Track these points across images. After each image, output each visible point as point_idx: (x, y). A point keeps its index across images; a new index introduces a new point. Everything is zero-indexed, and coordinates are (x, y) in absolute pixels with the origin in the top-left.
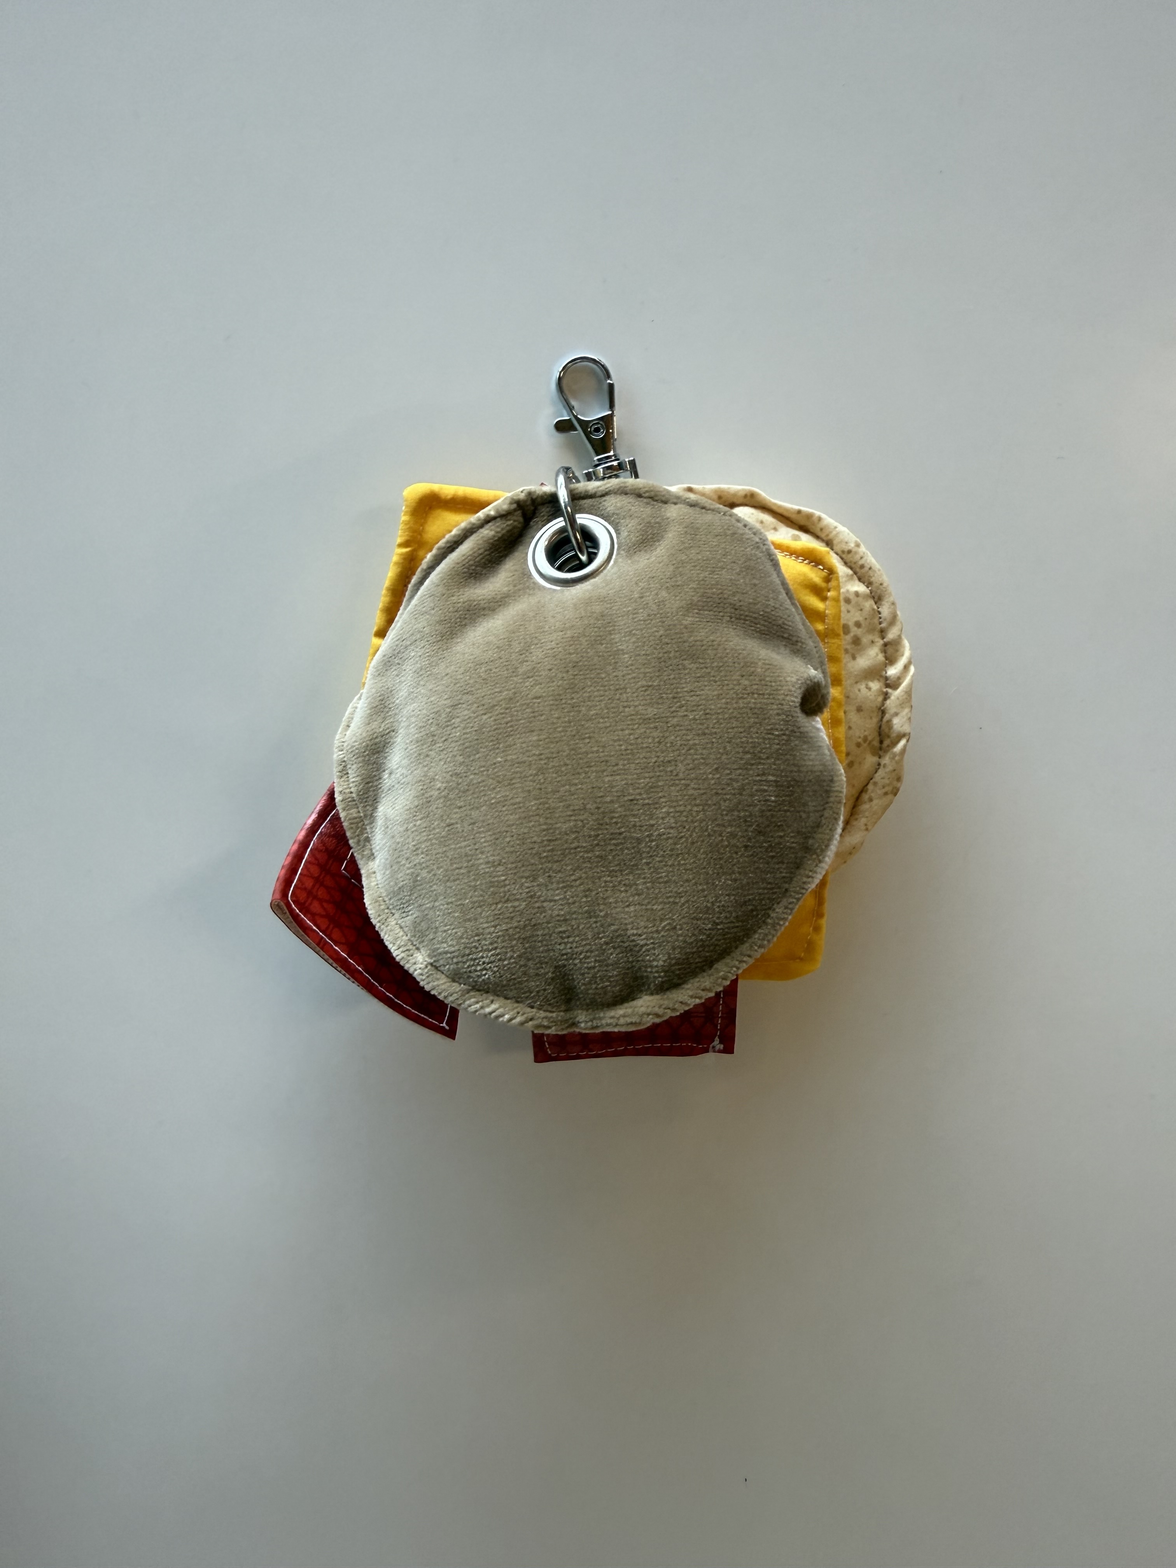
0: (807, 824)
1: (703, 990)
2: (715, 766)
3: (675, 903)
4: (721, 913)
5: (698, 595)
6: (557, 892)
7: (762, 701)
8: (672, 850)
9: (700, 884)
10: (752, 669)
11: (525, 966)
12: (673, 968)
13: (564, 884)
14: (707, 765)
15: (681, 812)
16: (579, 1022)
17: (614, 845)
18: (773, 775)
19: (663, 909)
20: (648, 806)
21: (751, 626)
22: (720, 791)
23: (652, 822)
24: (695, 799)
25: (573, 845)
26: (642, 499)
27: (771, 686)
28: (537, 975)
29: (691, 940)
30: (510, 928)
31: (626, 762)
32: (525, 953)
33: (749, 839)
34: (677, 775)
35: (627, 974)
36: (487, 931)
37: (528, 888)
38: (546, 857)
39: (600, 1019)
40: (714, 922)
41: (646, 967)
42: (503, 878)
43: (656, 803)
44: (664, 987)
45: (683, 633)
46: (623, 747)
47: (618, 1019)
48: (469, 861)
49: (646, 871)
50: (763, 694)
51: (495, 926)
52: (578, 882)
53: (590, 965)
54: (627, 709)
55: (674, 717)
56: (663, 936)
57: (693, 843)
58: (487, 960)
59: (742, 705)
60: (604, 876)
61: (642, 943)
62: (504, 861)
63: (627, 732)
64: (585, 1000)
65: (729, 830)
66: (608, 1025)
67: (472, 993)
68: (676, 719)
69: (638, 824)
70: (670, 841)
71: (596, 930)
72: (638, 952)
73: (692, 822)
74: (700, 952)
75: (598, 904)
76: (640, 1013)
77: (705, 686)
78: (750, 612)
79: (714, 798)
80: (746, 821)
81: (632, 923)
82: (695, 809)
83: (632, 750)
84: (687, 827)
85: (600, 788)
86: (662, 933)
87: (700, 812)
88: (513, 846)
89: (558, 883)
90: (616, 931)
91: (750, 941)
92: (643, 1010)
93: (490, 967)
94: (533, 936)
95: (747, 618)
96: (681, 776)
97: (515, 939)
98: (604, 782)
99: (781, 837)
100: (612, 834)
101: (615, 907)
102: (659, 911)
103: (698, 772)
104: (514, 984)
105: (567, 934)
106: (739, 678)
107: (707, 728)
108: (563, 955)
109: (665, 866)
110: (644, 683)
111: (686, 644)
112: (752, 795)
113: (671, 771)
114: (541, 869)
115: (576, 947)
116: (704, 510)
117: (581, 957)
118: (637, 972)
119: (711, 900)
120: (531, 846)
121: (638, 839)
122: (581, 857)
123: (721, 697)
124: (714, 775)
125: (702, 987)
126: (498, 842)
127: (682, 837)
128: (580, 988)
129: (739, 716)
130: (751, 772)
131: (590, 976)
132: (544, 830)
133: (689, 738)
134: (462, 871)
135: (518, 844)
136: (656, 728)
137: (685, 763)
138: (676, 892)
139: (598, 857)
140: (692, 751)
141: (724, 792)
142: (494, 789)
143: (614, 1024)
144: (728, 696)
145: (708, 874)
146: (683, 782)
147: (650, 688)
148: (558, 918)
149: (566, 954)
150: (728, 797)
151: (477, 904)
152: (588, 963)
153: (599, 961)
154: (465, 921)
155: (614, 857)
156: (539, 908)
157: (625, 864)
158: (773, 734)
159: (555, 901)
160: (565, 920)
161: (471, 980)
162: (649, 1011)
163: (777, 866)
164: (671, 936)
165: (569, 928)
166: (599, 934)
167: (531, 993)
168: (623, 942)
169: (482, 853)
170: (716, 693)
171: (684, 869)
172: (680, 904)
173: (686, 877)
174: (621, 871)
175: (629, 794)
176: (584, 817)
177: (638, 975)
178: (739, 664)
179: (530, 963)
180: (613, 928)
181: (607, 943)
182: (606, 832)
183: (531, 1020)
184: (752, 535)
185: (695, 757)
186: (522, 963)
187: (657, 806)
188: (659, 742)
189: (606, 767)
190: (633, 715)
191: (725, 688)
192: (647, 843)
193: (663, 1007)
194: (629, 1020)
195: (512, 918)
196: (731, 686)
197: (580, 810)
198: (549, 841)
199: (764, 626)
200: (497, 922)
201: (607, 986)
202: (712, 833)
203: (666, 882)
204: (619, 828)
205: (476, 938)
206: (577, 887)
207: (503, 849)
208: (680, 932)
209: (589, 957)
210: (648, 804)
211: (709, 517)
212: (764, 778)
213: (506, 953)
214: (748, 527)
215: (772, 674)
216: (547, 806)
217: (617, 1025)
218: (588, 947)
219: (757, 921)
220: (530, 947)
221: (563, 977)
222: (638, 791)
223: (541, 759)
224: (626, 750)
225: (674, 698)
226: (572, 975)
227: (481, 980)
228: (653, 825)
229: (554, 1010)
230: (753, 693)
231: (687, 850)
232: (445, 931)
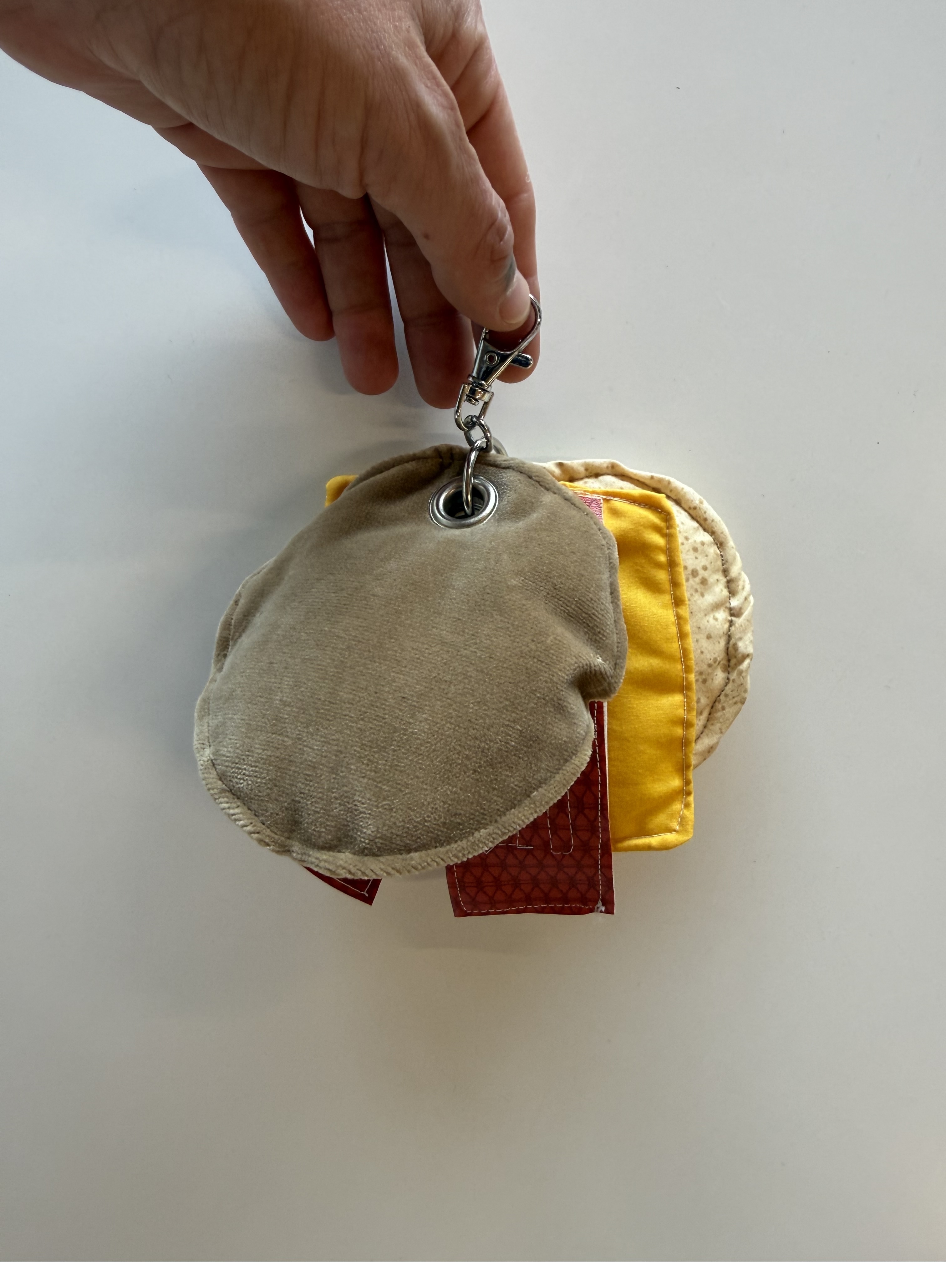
0: (535, 777)
1: (393, 868)
2: (479, 700)
3: (401, 791)
4: (432, 814)
5: (531, 567)
6: (318, 743)
7: (539, 666)
8: (417, 748)
9: (426, 784)
10: (543, 639)
11: (271, 789)
12: (377, 840)
13: (325, 740)
14: (473, 696)
15: (437, 723)
16: (293, 852)
17: (375, 725)
18: (521, 726)
19: (389, 791)
20: (413, 708)
21: (562, 606)
22: (473, 720)
23: (411, 721)
24: (452, 718)
25: (345, 713)
26: (530, 480)
27: (552, 658)
28: (277, 800)
29: (400, 824)
30: (274, 756)
31: (413, 667)
32: (275, 779)
33: (480, 767)
34: (446, 694)
35: (342, 829)
36: (257, 751)
37: (299, 731)
38: (322, 713)
39: (309, 856)
40: (424, 818)
41: (358, 830)
42: (287, 716)
43: (421, 708)
44: (363, 852)
45: (503, 590)
46: (417, 656)
47: (320, 861)
48: (270, 694)
49: (390, 756)
50: (542, 662)
51: (264, 750)
52: (335, 743)
53: (316, 810)
54: (434, 630)
55: (466, 649)
56: (380, 812)
57: (434, 750)
58: (247, 773)
59: (521, 663)
60: (356, 746)
61: (362, 810)
62: (292, 704)
63: (425, 646)
64: (304, 836)
65: (467, 752)
66: (312, 863)
67: (227, 794)
68: (466, 651)
69: (400, 717)
70: (418, 741)
71: (332, 785)
72: (356, 816)
73: (442, 735)
74: (404, 837)
75: (342, 766)
76: (338, 864)
77: (501, 636)
78: (566, 595)
79: (466, 724)
80: (483, 751)
81: (361, 792)
82: (448, 725)
83: (422, 661)
84: (436, 736)
85: (385, 679)
86: (380, 809)
87: (451, 729)
88: (303, 696)
89: (322, 737)
90: (346, 792)
91: (448, 847)
92: (341, 862)
93: (247, 779)
94: (287, 769)
95: (562, 599)
96: (450, 695)
97: (273, 766)
98: (390, 676)
99: (508, 776)
100: (377, 716)
101: (353, 774)
102: (386, 791)
103: (464, 698)
104: (258, 800)
105: (311, 778)
106: (530, 641)
107: (486, 668)
108: (301, 793)
109: (407, 758)
110: (457, 616)
111: (501, 600)
112: (497, 734)
113: (444, 689)
114: (315, 721)
115: (313, 791)
116: (573, 506)
117: (313, 800)
118: (349, 830)
119: (428, 800)
120: (316, 701)
121: (395, 727)
122: (346, 724)
123: (508, 649)
124: (474, 705)
125: (393, 866)
126: (295, 688)
127: (428, 742)
128: (304, 825)
129: (514, 669)
130: (504, 716)
131: (313, 818)
132: (330, 693)
133: (469, 670)
134: (262, 700)
135: (308, 696)
136: (448, 652)
137: (457, 687)
138: (405, 782)
139: (359, 728)
140: (466, 681)
141: (476, 722)
142: (312, 648)
143: (316, 864)
144: (514, 651)
145: (435, 778)
146: (449, 701)
147: (459, 621)
148: (309, 763)
149: (304, 794)
150: (477, 727)
151: (259, 728)
152: (316, 807)
153: (325, 810)
154: (246, 737)
155: (370, 734)
156: (300, 749)
157: (376, 743)
158: (535, 695)
159: (314, 749)
160: (315, 768)
161: (231, 784)
162: (346, 865)
163: (495, 798)
164: (386, 815)
165: (314, 774)
166: (333, 788)
167: (267, 811)
168: (348, 803)
169: (282, 692)
170: (506, 644)
171: (420, 768)
172: (404, 793)
173: (417, 774)
174: (371, 747)
175: (404, 692)
176: (364, 695)
177: (350, 834)
178: (535, 630)
179: (275, 789)
180: (345, 788)
181: (336, 798)
182: (373, 712)
183: (258, 833)
184: (602, 538)
185: (467, 686)
186: (269, 786)
187: (421, 710)
188: (445, 664)
189: (396, 666)
190: (437, 635)
191: (515, 644)
192: (400, 734)
193: (357, 867)
194: (327, 866)
195: (278, 749)
196: (520, 645)
197: (362, 689)
198: (329, 702)
199: (574, 610)
200: (266, 747)
201: (323, 832)
202: (452, 749)
203: (401, 771)
204: (384, 714)
205: (247, 753)
206: (333, 745)
207: (296, 695)
208: (394, 814)
209: (318, 803)
210: (415, 706)
211: (573, 512)
212: (513, 725)
213: (262, 773)
214: (601, 531)
215: (557, 649)
216: (340, 676)
217: (317, 866)
218: (320, 795)
219: (461, 835)
220: (280, 776)
221: (295, 811)
222: (411, 693)
223: (354, 640)
224: (418, 659)
225: (473, 635)
226: (302, 812)
227: (237, 786)
228: (410, 723)
229: (278, 833)
230: (534, 657)
231: (427, 754)
232: (230, 739)
